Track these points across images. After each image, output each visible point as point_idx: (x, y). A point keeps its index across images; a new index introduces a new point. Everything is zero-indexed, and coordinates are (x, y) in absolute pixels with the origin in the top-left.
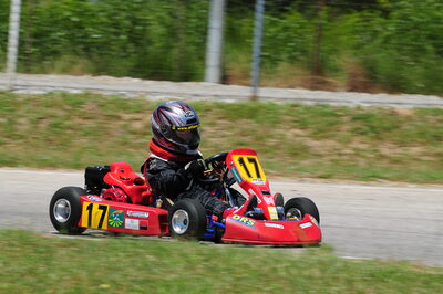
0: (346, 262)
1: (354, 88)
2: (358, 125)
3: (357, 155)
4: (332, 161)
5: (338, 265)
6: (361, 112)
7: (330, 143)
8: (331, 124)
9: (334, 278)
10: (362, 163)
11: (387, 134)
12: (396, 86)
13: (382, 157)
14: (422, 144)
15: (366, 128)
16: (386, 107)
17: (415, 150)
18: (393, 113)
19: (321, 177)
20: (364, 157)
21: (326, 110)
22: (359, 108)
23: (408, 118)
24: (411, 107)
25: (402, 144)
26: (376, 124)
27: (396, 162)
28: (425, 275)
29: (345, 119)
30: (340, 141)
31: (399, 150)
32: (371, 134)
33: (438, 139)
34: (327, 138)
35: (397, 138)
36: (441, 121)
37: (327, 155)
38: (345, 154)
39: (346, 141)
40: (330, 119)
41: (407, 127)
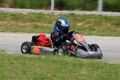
0: (9, 54)
2: (12, 17)
3: (12, 25)
4: (5, 27)
5: (6, 55)
6: (13, 14)
7: (4, 22)
8: (5, 17)
9: (5, 59)
10: (13, 27)
11: (20, 19)
12: (22, 7)
14: (29, 22)
16: (20, 12)
17: (28, 24)
18: (22, 14)
19: (2, 32)
20: (14, 26)
21: (3, 13)
22: (12, 13)
23: (26, 15)
24: (27, 12)
25: (24, 22)
26: (17, 17)
27: (22, 27)
28: (30, 58)
29: (9, 15)
30: (7, 22)
31: (23, 24)
32: (16, 20)
33: (34, 21)
34: (4, 21)
35: (23, 21)
36: (34, 16)
37: (4, 25)
38: (8, 25)
39: (9, 22)
40: (4, 15)
41: (25, 18)
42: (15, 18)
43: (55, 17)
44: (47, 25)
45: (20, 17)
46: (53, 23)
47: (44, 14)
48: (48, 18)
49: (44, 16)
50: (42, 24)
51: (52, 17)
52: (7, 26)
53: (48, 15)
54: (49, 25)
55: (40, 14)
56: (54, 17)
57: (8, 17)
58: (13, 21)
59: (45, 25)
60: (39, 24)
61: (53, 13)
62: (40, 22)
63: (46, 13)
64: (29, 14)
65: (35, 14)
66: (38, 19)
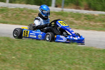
1: (85, 9)
13: (91, 25)
15: (87, 18)
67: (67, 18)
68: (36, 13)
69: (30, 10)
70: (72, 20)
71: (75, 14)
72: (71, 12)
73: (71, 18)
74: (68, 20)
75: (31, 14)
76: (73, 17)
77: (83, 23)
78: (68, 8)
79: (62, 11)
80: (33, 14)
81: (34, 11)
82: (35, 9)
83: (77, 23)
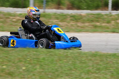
2: (72, 18)
4: (66, 28)
8: (65, 18)
10: (73, 28)
11: (79, 20)
13: (78, 26)
14: (88, 23)
16: (79, 13)
17: (87, 24)
18: (80, 15)
20: (73, 26)
21: (64, 15)
22: (71, 14)
23: (85, 16)
24: (85, 13)
26: (76, 18)
27: (82, 27)
29: (68, 17)
30: (67, 23)
31: (83, 24)
32: (75, 20)
33: (92, 21)
34: (64, 22)
35: (82, 21)
36: (93, 17)
37: (64, 26)
38: (69, 26)
39: (69, 23)
40: (65, 17)
41: (85, 18)
42: (74, 19)
43: (113, 17)
44: (105, 25)
45: (79, 18)
46: (111, 23)
47: (102, 14)
48: (106, 18)
49: (102, 16)
50: (101, 24)
51: (110, 17)
52: (67, 27)
53: (106, 15)
54: (107, 25)
55: (98, 14)
56: (111, 17)
57: (67, 18)
58: (73, 21)
59: (104, 24)
60: (98, 24)
61: (110, 13)
62: (99, 22)
63: (104, 13)
64: (88, 14)
65: (94, 14)
66: (96, 19)
67: (51, 20)
68: (14, 16)
69: (7, 14)
70: (56, 22)
71: (59, 14)
72: (54, 13)
73: (56, 19)
74: (52, 22)
75: (9, 18)
76: (57, 18)
77: (70, 25)
78: (49, 9)
79: (44, 12)
80: (11, 18)
81: (12, 14)
82: (12, 12)
83: (63, 26)
